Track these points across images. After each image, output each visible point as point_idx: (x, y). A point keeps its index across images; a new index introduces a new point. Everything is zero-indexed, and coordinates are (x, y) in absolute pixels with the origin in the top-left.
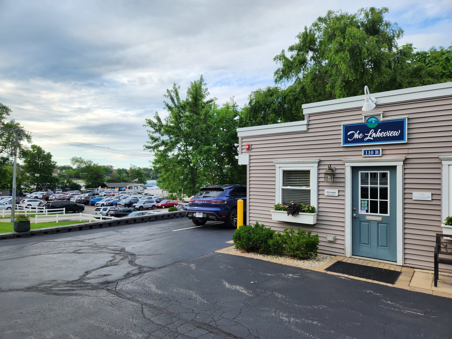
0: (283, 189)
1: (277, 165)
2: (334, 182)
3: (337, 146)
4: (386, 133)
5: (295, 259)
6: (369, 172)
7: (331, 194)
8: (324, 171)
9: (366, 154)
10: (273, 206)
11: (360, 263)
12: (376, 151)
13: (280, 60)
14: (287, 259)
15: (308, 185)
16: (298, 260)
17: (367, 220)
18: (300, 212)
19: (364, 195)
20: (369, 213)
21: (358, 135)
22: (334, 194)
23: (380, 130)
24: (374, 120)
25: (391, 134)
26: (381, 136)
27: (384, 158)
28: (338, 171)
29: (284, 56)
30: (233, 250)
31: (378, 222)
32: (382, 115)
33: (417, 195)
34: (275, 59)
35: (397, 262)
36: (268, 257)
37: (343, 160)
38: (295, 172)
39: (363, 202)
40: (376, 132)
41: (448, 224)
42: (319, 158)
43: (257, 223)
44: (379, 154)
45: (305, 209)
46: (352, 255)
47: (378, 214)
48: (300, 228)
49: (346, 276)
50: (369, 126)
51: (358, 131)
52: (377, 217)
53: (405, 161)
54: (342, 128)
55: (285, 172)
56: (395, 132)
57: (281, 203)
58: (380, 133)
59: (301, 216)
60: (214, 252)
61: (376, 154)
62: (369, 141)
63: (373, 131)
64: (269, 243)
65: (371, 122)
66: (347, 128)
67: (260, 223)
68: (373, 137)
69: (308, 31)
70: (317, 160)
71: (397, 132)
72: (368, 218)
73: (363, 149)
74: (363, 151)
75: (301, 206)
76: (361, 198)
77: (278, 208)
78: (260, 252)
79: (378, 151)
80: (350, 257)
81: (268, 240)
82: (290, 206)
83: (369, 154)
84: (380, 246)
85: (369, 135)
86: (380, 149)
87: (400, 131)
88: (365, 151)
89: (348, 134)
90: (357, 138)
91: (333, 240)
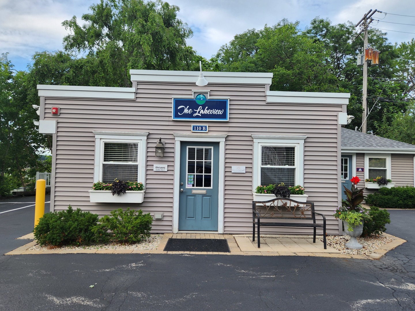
0: (104, 165)
1: (96, 136)
2: (164, 156)
3: (167, 119)
4: (212, 110)
5: (125, 245)
6: (196, 147)
7: (160, 170)
8: (155, 145)
9: (195, 129)
10: (92, 185)
11: (189, 237)
12: (203, 127)
13: (71, 27)
14: (117, 246)
15: (136, 160)
16: (129, 246)
17: (194, 194)
18: (127, 190)
19: (191, 170)
20: (195, 187)
21: (188, 110)
22: (164, 169)
23: (207, 107)
24: (202, 98)
25: (216, 112)
26: (208, 114)
27: (210, 134)
28: (167, 146)
29: (76, 23)
30: (34, 247)
31: (203, 195)
32: (209, 93)
33: (236, 169)
34: (64, 24)
35: (217, 231)
36: (90, 248)
37: (173, 134)
38: (120, 145)
39: (189, 177)
40: (204, 109)
41: (259, 192)
42: (148, 131)
43: (70, 208)
44: (206, 130)
45: (133, 187)
46: (179, 230)
47: (203, 187)
48: (129, 208)
49: (188, 252)
50: (198, 102)
51: (188, 107)
52: (202, 190)
53: (227, 138)
54: (172, 101)
55: (107, 146)
56: (220, 110)
57: (101, 181)
58: (207, 110)
59: (128, 194)
60: (4, 255)
61: (203, 130)
62: (197, 117)
63: (201, 107)
64: (92, 231)
65: (200, 99)
66: (178, 102)
67: (74, 208)
68: (201, 114)
69: (104, 5)
70: (146, 132)
71: (221, 111)
72: (194, 192)
73: (193, 125)
74: (192, 126)
75: (128, 183)
76: (188, 173)
77: (98, 187)
78: (78, 244)
79: (205, 127)
80: (177, 233)
81: (90, 228)
82: (115, 184)
83: (197, 130)
84: (204, 218)
85: (198, 111)
86: (207, 125)
87: (223, 110)
88: (194, 127)
89: (179, 108)
90: (187, 113)
91: (160, 217)
